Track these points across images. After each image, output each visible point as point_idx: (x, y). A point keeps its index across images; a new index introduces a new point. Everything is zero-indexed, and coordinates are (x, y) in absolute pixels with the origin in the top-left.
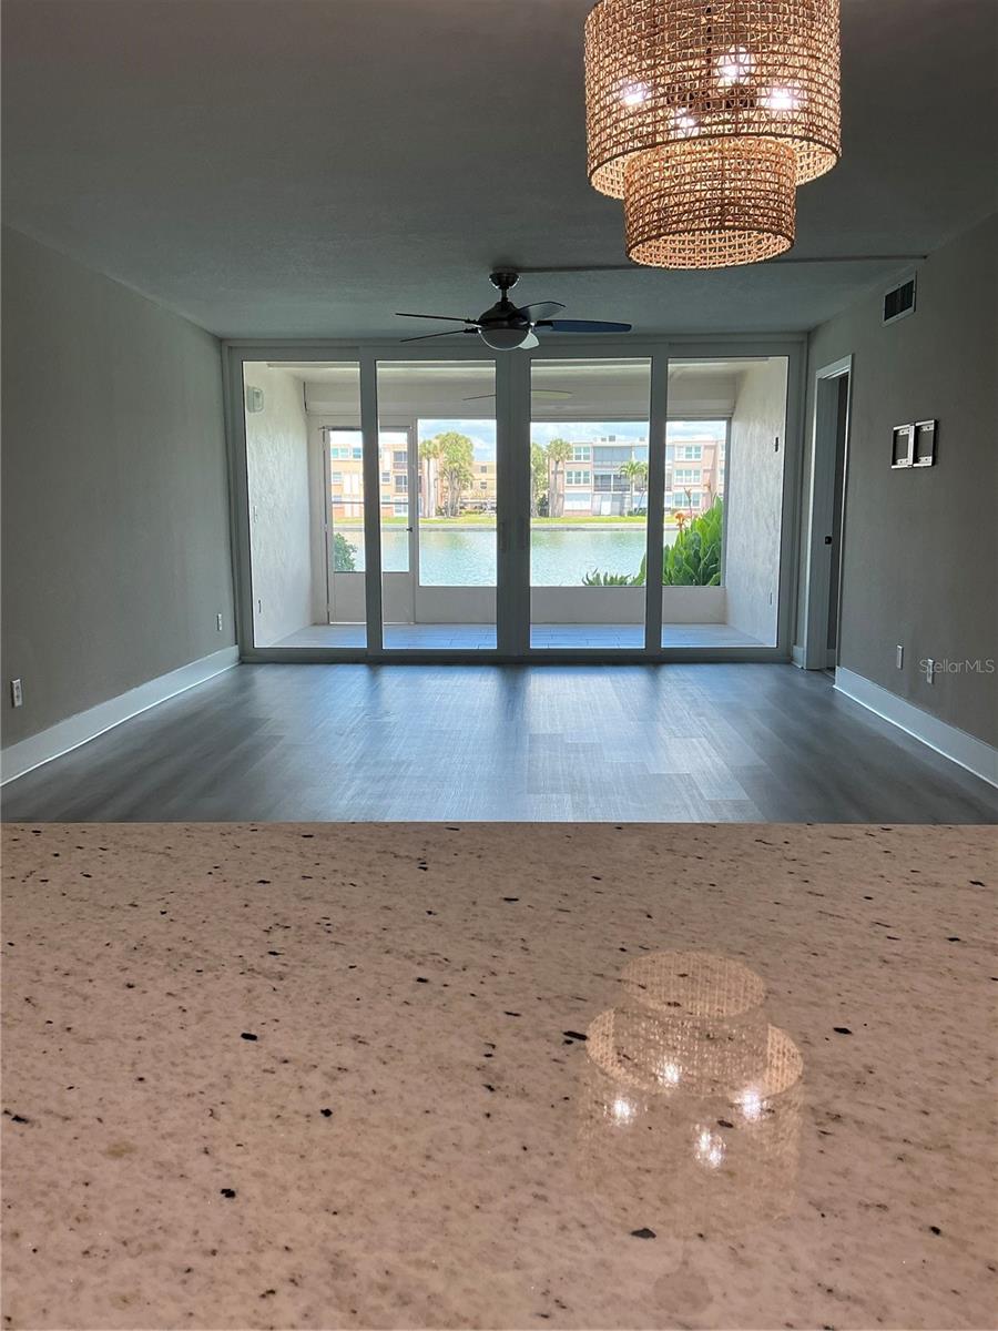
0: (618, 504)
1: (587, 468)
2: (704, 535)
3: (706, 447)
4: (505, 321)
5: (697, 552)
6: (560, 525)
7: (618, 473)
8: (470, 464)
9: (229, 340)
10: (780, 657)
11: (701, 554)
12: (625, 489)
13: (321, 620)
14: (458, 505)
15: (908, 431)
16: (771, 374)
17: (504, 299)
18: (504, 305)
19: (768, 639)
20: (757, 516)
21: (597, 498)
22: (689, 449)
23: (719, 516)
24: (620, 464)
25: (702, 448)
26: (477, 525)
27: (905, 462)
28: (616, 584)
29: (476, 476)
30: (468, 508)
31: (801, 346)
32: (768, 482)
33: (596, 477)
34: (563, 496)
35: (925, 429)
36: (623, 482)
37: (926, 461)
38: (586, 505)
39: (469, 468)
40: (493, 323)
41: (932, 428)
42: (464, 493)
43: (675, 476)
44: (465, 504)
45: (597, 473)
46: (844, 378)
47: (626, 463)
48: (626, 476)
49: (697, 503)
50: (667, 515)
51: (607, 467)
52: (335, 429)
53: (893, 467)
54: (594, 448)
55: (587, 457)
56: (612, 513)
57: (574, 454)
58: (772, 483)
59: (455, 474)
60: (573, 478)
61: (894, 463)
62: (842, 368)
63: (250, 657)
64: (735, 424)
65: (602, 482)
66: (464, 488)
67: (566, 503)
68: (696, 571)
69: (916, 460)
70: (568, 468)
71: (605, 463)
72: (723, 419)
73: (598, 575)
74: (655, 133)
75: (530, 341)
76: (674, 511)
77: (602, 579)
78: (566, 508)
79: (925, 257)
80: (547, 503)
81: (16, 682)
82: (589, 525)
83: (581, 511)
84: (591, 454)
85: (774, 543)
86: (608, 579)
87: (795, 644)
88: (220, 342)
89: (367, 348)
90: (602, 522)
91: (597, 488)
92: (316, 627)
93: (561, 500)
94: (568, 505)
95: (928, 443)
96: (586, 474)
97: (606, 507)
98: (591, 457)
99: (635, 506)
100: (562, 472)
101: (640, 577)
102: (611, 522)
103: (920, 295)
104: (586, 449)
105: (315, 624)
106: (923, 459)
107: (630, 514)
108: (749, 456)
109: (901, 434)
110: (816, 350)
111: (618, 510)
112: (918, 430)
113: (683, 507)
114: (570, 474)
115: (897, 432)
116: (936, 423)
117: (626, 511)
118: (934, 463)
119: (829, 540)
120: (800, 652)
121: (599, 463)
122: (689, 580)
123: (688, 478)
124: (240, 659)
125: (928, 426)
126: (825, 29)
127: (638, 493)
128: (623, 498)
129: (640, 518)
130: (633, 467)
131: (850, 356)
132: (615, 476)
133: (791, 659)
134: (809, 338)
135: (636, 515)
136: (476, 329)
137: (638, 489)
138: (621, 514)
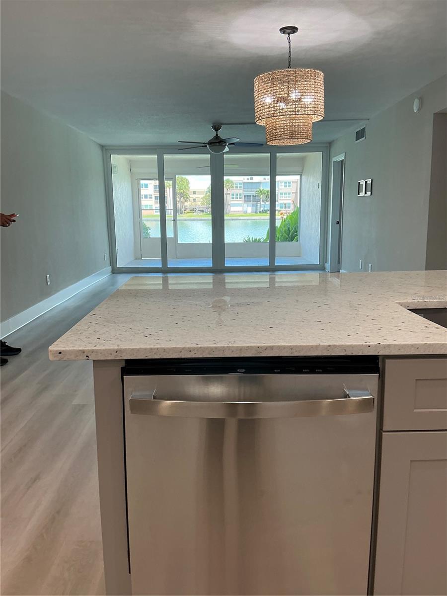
0: (254, 208)
1: (241, 192)
2: (292, 221)
3: (293, 182)
4: (217, 143)
5: (289, 228)
6: (230, 218)
7: (255, 194)
8: (188, 191)
9: (106, 146)
10: (321, 268)
11: (290, 229)
12: (258, 201)
13: (138, 258)
14: (183, 209)
15: (363, 182)
16: (316, 158)
17: (217, 135)
18: (217, 137)
19: (316, 261)
20: (312, 214)
21: (245, 205)
22: (285, 183)
23: (297, 213)
24: (255, 190)
25: (291, 183)
26: (192, 218)
27: (362, 194)
28: (256, 242)
29: (191, 196)
30: (188, 210)
31: (327, 148)
32: (315, 200)
33: (245, 196)
34: (229, 205)
35: (368, 182)
36: (257, 198)
37: (369, 194)
38: (240, 209)
39: (188, 192)
40: (213, 144)
41: (371, 182)
42: (186, 204)
43: (280, 195)
44: (186, 209)
45: (245, 194)
46: (342, 161)
47: (258, 190)
48: (258, 196)
49: (289, 207)
50: (277, 212)
52: (142, 179)
53: (359, 196)
54: (244, 183)
55: (240, 187)
56: (252, 212)
57: (235, 186)
58: (317, 201)
59: (182, 195)
60: (235, 196)
61: (359, 194)
62: (341, 158)
63: (116, 271)
64: (303, 177)
65: (247, 198)
66: (186, 201)
67: (231, 208)
68: (288, 236)
69: (366, 193)
70: (232, 192)
71: (248, 190)
72: (298, 175)
73: (249, 238)
74: (274, 113)
75: (227, 149)
76: (279, 211)
77: (251, 240)
78: (231, 210)
79: (368, 119)
81: (48, 276)
82: (242, 218)
83: (239, 211)
84: (242, 186)
85: (318, 224)
86: (254, 239)
87: (326, 262)
88: (103, 147)
89: (160, 149)
90: (248, 216)
91: (245, 201)
92: (137, 260)
93: (229, 206)
94: (232, 209)
95: (369, 187)
96: (240, 195)
97: (250, 210)
98: (242, 187)
99: (262, 209)
100: (229, 194)
101: (266, 239)
102: (252, 216)
103: (367, 133)
104: (240, 184)
105: (136, 259)
106: (368, 193)
107: (260, 212)
108: (309, 190)
109: (361, 183)
110: (333, 150)
111: (255, 211)
112: (366, 182)
113: (283, 209)
114: (233, 195)
115: (359, 183)
116: (372, 180)
117: (258, 211)
118: (371, 194)
119: (338, 223)
120: (328, 266)
121: (246, 190)
122: (286, 240)
123: (285, 196)
124: (112, 272)
125: (369, 181)
126: (319, 84)
127: (263, 203)
128: (257, 205)
129: (266, 214)
130: (261, 191)
131: (344, 154)
132: (253, 196)
133: (325, 268)
134: (330, 144)
135: (264, 213)
136: (207, 146)
137: (263, 201)
138: (256, 213)
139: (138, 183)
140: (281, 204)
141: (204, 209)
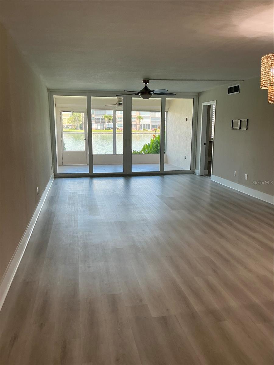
0: (102, 126)
4: (146, 92)
10: (191, 172)
11: (159, 146)
12: (104, 122)
13: (61, 165)
17: (146, 87)
18: (146, 88)
21: (96, 124)
24: (102, 115)
27: (236, 128)
31: (197, 96)
33: (96, 119)
36: (104, 120)
37: (244, 128)
41: (246, 121)
45: (96, 118)
48: (104, 119)
51: (99, 116)
53: (232, 129)
63: (57, 176)
64: (169, 113)
68: (157, 150)
69: (240, 128)
79: (243, 81)
80: (82, 126)
87: (196, 169)
88: (48, 90)
89: (89, 93)
90: (98, 131)
91: (96, 122)
95: (244, 124)
97: (99, 127)
99: (107, 127)
102: (101, 131)
103: (241, 89)
105: (59, 165)
107: (106, 129)
110: (202, 98)
111: (102, 128)
112: (241, 121)
115: (233, 121)
116: (248, 120)
117: (104, 129)
118: (247, 129)
120: (198, 172)
124: (54, 177)
127: (107, 124)
128: (104, 125)
129: (110, 130)
130: (106, 116)
131: (215, 101)
132: (101, 118)
133: (194, 173)
134: (199, 94)
135: (108, 129)
136: (139, 94)
137: (108, 122)
138: (103, 129)
139: (61, 114)
140: (118, 124)
141: (69, 126)
